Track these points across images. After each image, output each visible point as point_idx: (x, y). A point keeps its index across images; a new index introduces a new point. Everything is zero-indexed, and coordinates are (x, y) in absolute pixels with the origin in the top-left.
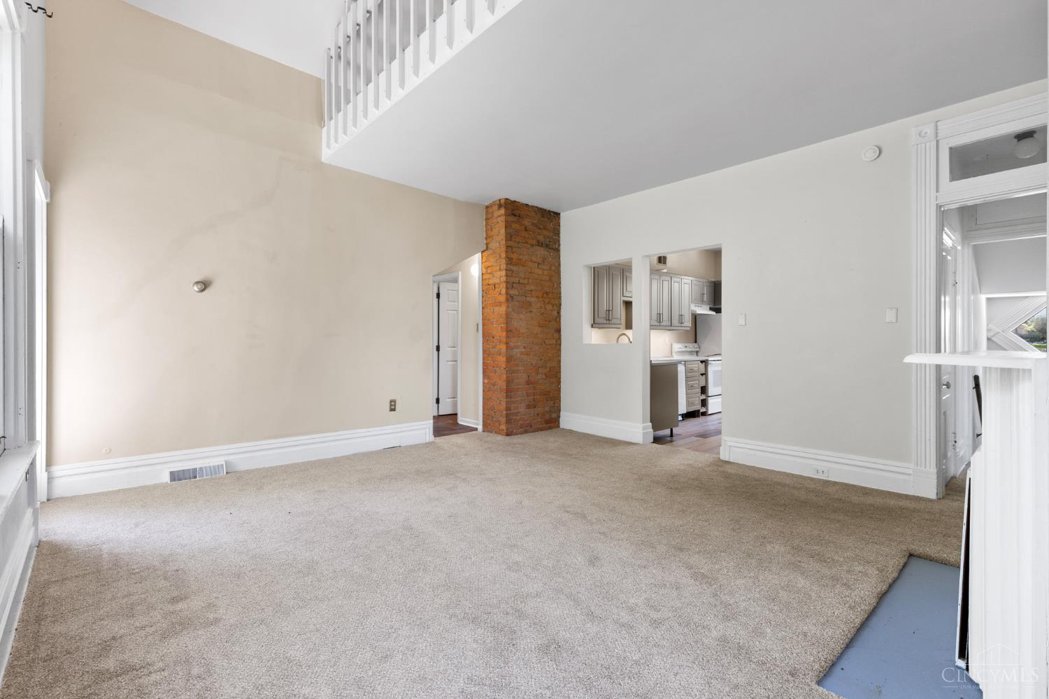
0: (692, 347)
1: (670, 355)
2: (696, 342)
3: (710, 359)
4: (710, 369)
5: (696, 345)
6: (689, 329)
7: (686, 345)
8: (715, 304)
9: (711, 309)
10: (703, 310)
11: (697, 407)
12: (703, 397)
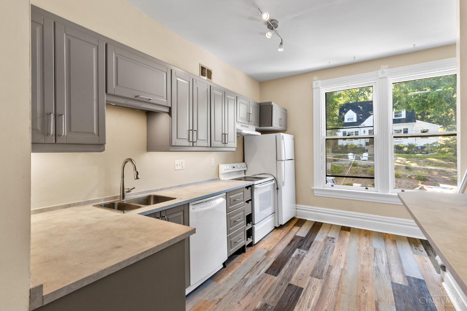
0: (240, 166)
1: (217, 177)
2: (244, 161)
3: (256, 182)
4: (256, 194)
5: (243, 164)
6: (234, 149)
7: (235, 165)
8: (260, 126)
9: (257, 130)
10: (250, 130)
11: (243, 242)
12: (250, 226)
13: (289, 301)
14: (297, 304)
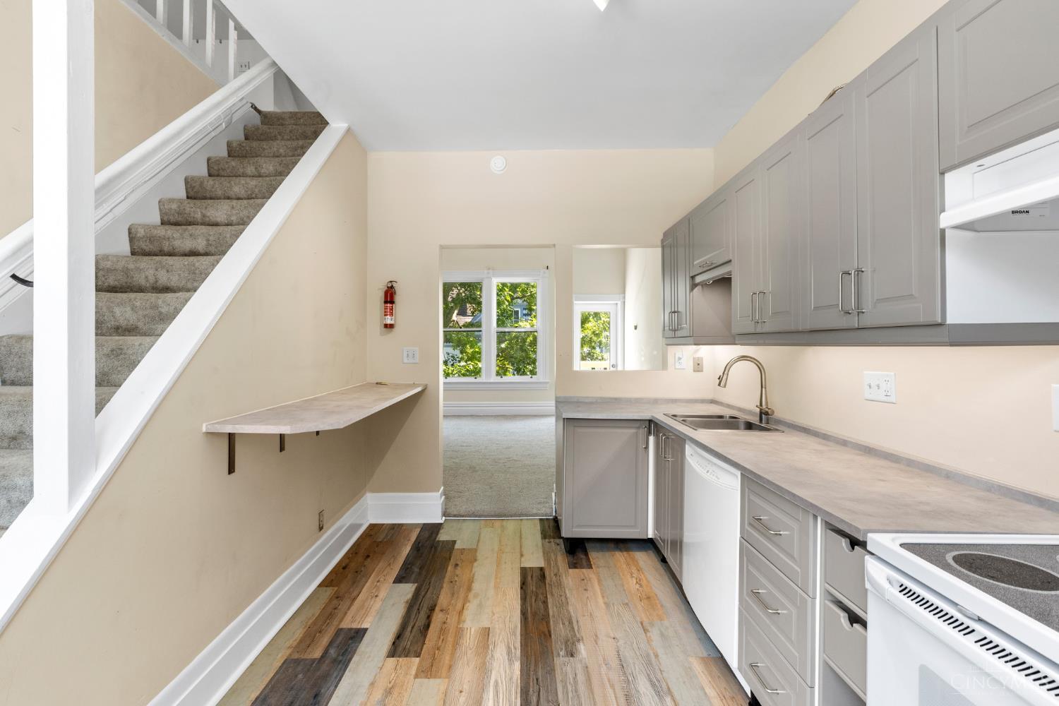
13: (537, 680)
14: (519, 681)
